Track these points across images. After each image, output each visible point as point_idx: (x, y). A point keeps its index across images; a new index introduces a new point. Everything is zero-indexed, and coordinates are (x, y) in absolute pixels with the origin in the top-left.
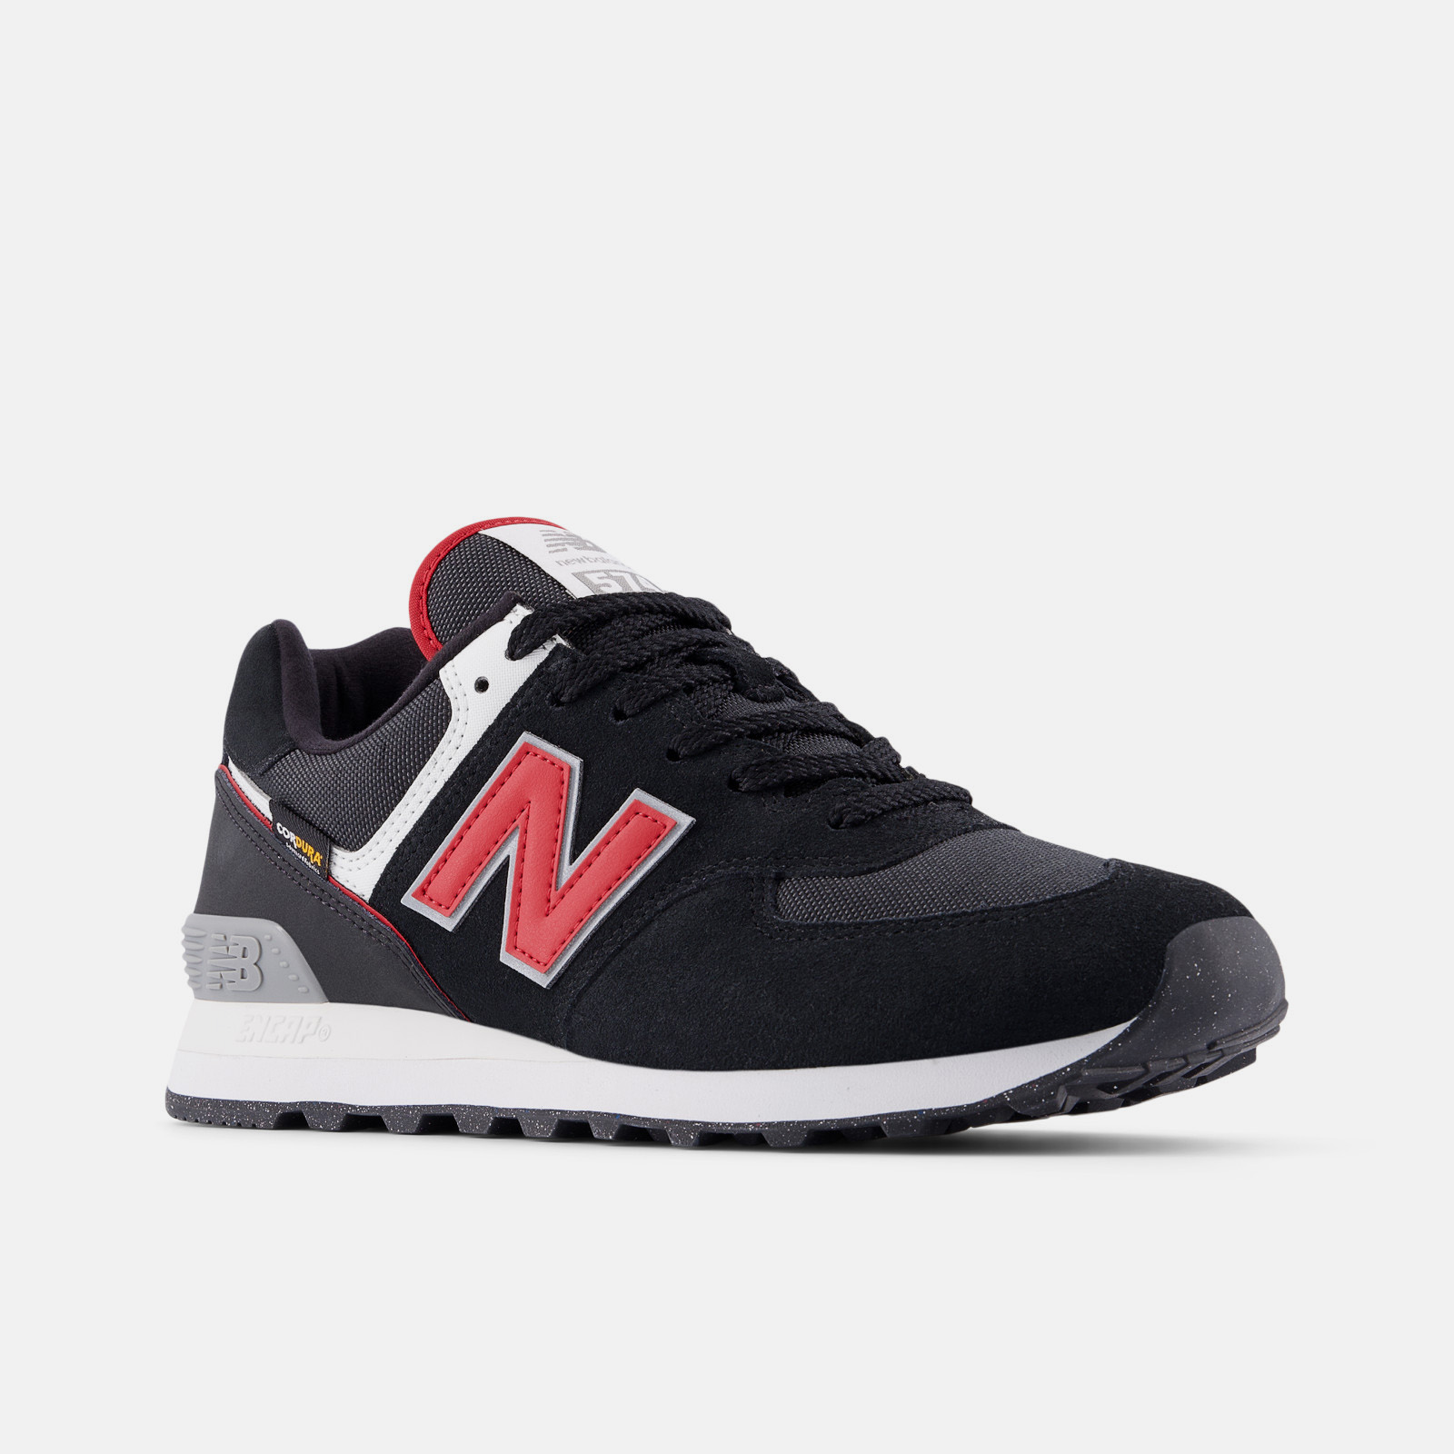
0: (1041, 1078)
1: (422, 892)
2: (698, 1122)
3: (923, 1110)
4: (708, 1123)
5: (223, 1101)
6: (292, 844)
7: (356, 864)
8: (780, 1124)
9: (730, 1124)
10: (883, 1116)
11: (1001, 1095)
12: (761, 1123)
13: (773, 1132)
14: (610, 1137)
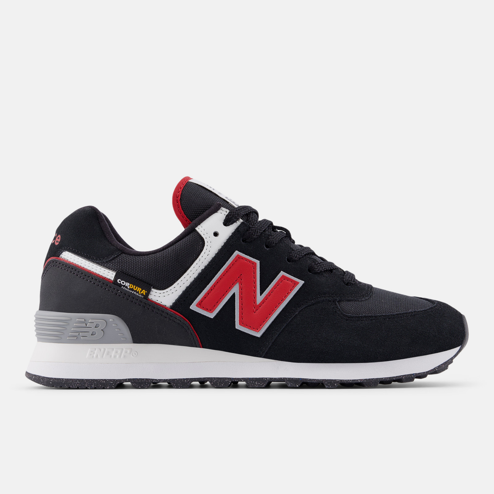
0: (444, 363)
1: (199, 305)
2: (338, 380)
3: (414, 374)
4: (342, 380)
5: (85, 379)
6: (127, 287)
7: (162, 295)
8: (369, 379)
9: (351, 380)
10: (403, 376)
11: (434, 369)
12: (363, 379)
13: (368, 382)
14: (297, 386)
